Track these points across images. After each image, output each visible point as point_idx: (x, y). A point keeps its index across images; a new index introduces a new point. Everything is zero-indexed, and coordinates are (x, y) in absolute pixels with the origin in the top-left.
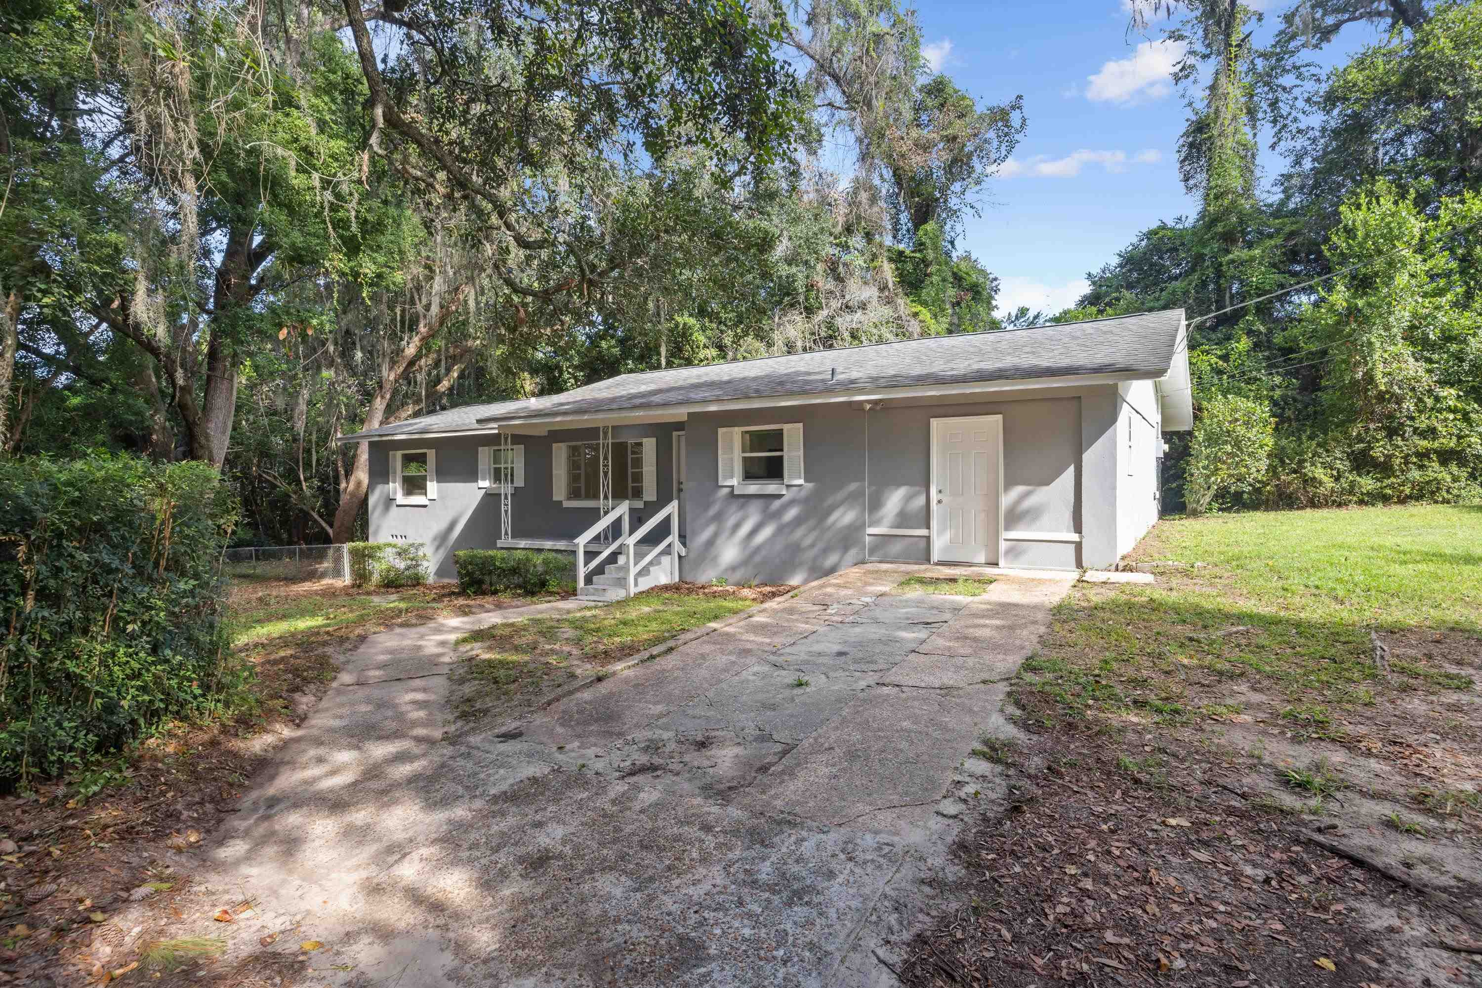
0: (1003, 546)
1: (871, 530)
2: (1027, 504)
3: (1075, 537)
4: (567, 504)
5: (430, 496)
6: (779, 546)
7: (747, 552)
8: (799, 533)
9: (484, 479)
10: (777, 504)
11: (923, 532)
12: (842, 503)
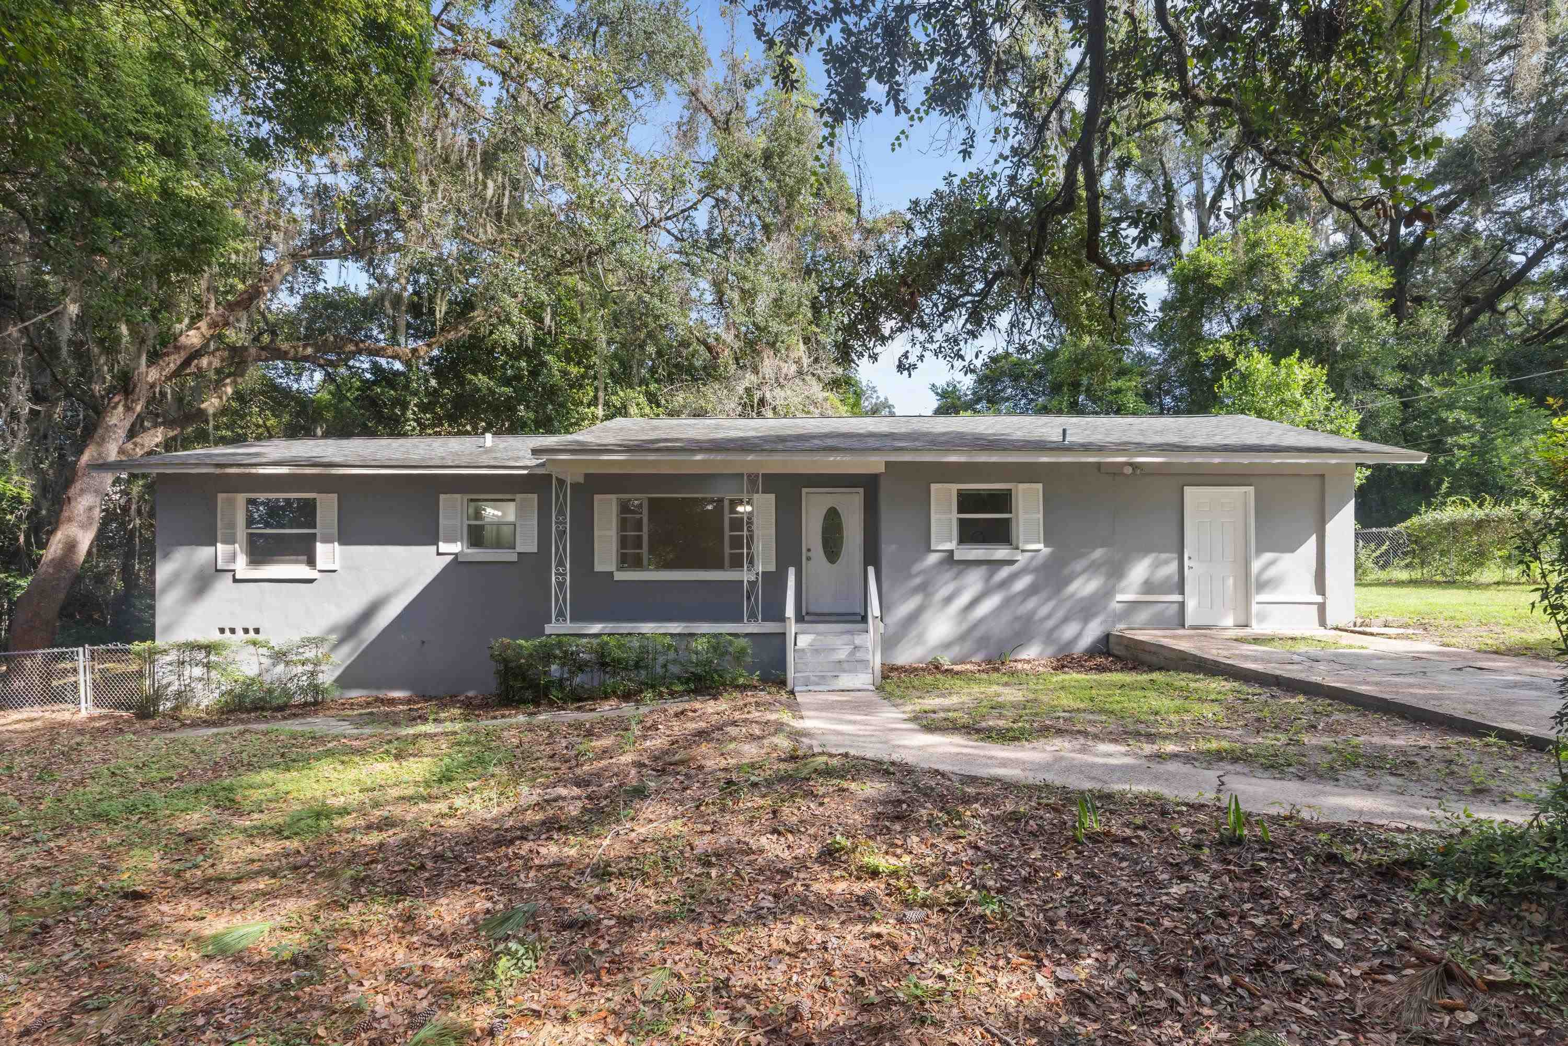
0: (1255, 608)
1: (1120, 597)
2: (1271, 573)
3: (1319, 599)
4: (619, 576)
5: (320, 564)
6: (1006, 617)
7: (965, 626)
8: (1031, 604)
9: (450, 540)
10: (1005, 572)
11: (1177, 598)
12: (1084, 571)
